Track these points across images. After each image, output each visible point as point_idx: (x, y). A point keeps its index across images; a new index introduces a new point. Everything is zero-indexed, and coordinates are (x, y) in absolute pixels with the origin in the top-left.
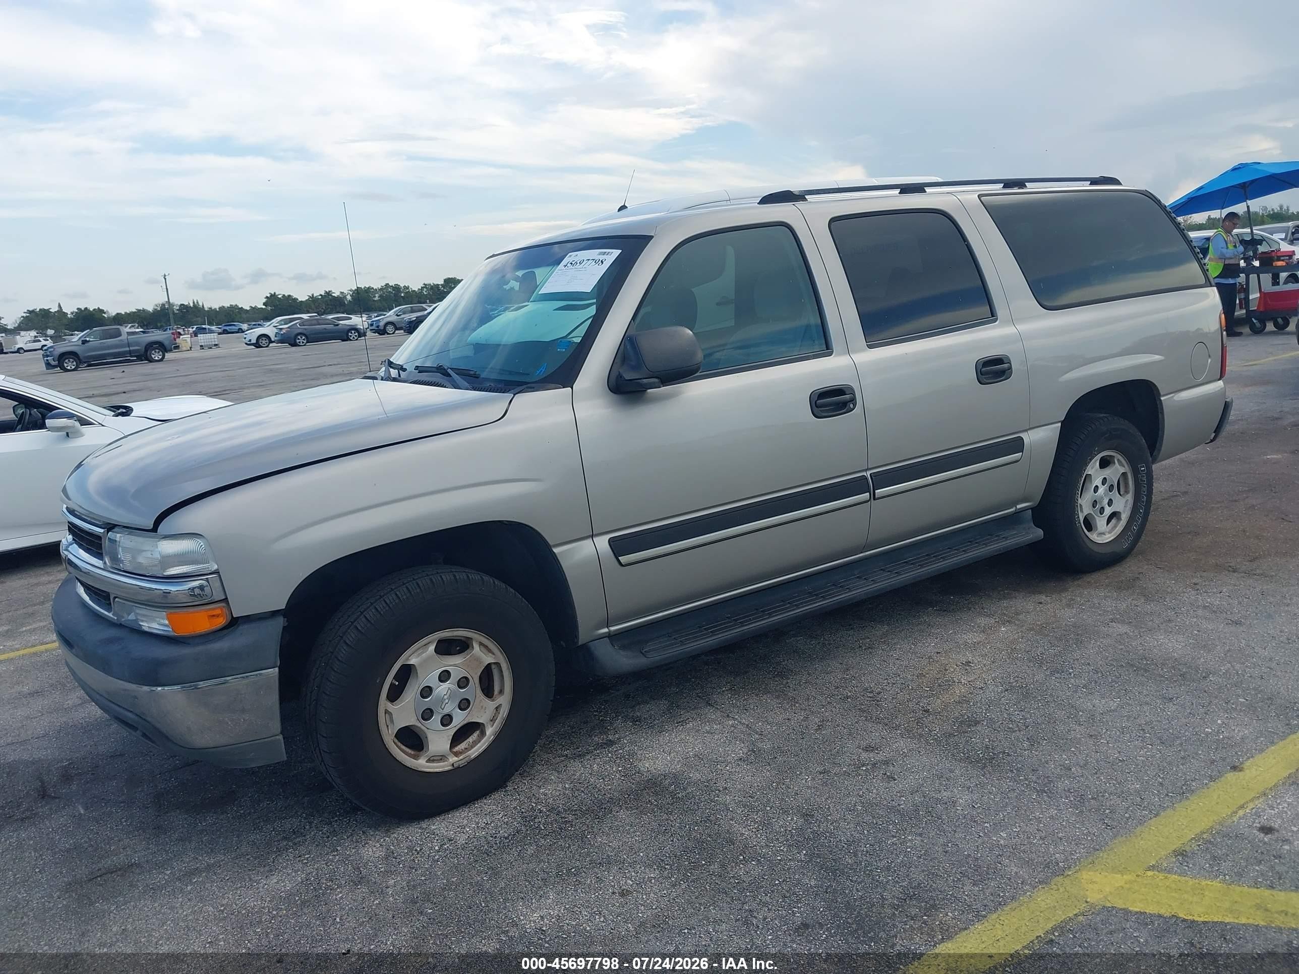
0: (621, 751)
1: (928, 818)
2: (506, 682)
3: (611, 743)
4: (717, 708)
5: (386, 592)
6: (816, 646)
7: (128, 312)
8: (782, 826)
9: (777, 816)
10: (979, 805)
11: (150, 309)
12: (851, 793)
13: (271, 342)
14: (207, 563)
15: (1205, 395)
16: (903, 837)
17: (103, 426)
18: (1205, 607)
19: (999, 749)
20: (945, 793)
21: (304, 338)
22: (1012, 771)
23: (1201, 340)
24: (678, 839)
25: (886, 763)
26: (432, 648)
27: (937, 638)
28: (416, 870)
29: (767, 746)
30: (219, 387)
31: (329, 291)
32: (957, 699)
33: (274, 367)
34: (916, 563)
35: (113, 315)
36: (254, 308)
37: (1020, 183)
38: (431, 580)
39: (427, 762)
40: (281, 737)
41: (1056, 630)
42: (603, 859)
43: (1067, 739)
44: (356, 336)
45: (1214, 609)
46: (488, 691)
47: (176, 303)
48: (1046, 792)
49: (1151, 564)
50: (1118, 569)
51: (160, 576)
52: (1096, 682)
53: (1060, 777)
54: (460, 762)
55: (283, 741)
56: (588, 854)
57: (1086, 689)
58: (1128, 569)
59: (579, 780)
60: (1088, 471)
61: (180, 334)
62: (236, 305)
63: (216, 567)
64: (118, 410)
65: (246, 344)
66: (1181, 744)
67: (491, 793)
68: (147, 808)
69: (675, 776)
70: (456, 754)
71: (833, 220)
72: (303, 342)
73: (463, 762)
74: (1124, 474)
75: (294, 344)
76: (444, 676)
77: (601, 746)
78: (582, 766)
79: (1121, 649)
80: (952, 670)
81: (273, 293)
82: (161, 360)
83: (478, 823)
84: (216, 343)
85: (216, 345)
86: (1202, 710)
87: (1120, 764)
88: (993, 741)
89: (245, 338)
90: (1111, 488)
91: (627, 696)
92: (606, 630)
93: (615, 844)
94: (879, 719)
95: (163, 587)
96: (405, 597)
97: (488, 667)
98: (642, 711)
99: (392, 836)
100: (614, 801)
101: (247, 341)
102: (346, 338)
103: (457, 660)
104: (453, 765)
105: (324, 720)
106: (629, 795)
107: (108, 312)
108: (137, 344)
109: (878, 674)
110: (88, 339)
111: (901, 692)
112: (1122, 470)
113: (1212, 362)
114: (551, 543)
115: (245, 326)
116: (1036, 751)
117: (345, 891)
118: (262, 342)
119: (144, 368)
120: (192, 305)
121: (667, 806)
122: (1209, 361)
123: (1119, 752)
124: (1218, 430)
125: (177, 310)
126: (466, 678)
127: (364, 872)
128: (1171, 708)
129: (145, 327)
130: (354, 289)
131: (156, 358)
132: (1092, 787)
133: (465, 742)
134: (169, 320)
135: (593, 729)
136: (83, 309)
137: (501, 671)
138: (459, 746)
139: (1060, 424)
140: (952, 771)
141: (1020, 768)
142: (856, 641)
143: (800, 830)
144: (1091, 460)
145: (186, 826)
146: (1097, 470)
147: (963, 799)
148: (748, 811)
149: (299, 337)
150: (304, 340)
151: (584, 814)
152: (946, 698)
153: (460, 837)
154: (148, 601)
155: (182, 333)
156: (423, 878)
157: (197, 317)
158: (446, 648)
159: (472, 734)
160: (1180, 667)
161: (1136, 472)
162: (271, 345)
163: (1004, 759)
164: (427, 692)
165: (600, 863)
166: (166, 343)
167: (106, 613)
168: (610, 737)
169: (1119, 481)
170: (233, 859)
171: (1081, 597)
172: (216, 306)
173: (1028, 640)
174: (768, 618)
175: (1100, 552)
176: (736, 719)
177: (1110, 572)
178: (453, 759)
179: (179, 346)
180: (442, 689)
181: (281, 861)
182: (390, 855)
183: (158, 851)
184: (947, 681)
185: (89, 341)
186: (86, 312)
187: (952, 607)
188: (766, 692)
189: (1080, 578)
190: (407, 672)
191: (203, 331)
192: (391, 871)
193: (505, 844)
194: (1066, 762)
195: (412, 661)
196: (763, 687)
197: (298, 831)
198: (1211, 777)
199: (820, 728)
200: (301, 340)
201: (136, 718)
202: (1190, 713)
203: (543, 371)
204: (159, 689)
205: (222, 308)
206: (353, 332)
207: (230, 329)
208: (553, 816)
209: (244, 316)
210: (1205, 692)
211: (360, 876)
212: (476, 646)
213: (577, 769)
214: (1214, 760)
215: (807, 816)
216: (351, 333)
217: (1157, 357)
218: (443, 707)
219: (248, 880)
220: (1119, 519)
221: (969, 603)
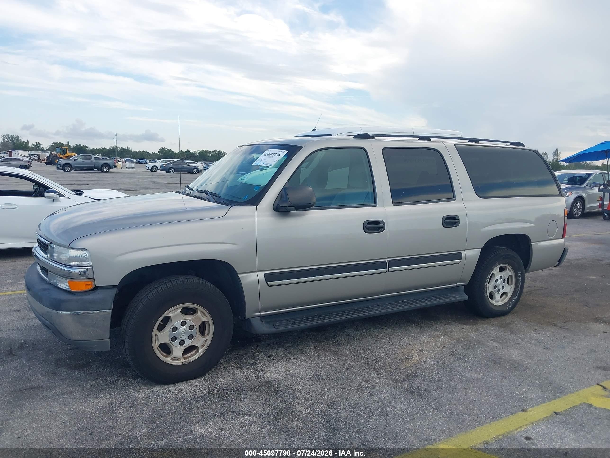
0: (258, 368)
1: (382, 413)
2: (210, 330)
3: (256, 364)
4: (306, 355)
5: (162, 284)
6: (357, 334)
7: (98, 148)
8: (318, 408)
9: (317, 403)
10: (406, 411)
11: (108, 148)
12: (352, 399)
13: (158, 169)
14: (88, 262)
15: (554, 244)
16: (368, 420)
17: (69, 198)
18: (536, 340)
19: (423, 389)
20: (393, 404)
21: (173, 169)
22: (425, 399)
23: (553, 219)
24: (272, 408)
25: (372, 388)
26: (179, 310)
27: (412, 338)
28: (157, 405)
29: (322, 374)
30: (129, 187)
31: (189, 150)
32: (412, 365)
33: (156, 181)
34: (406, 303)
35: (91, 149)
36: (154, 153)
37: (476, 141)
38: (183, 281)
39: (171, 360)
40: (109, 340)
41: (465, 341)
42: (237, 411)
43: (454, 388)
44: (197, 172)
45: (540, 341)
46: (202, 333)
47: (119, 147)
48: (437, 410)
49: (519, 318)
50: (503, 318)
51: (68, 265)
52: (475, 366)
53: (445, 404)
54: (186, 362)
55: (109, 341)
56: (232, 408)
57: (470, 368)
58: (507, 319)
59: (237, 377)
60: (493, 272)
61: (119, 161)
62: (146, 151)
63: (91, 264)
64: (78, 192)
65: (147, 169)
66: (503, 397)
67: (198, 378)
68: (52, 364)
69: (279, 382)
70: (185, 358)
71: (384, 149)
72: (172, 172)
73: (187, 362)
74: (511, 276)
75: (168, 172)
76: (184, 324)
77: (250, 365)
78: (240, 372)
79: (492, 353)
80: (414, 352)
81: (163, 148)
82: (108, 172)
83: (189, 389)
84: (134, 167)
85: (133, 168)
86: (518, 384)
87: (474, 402)
88: (421, 385)
89: (146, 166)
90: (504, 281)
91: (268, 345)
92: (259, 314)
93: (244, 406)
94: (375, 369)
95: (69, 270)
96: (170, 287)
97: (204, 323)
98: (273, 352)
99: (151, 390)
100: (249, 388)
101: (147, 168)
102: (192, 172)
103: (190, 317)
104: (182, 363)
105: (128, 335)
106: (256, 387)
107: (89, 147)
108: (98, 163)
109: (381, 350)
110: (77, 159)
111: (388, 359)
112: (510, 274)
113: (559, 230)
114: (238, 272)
115: (148, 161)
116: (439, 392)
117: (125, 410)
118: (154, 169)
119: (100, 175)
120: (126, 149)
121: (271, 393)
122: (557, 229)
123: (475, 397)
124: (560, 261)
125: (120, 150)
126: (193, 326)
127: (135, 403)
128: (504, 382)
129: (104, 156)
130: (200, 150)
131: (106, 171)
132: (458, 410)
133: (189, 354)
134: (115, 154)
135: (249, 357)
136: (78, 145)
137: (209, 325)
138: (186, 355)
139: (481, 249)
140: (399, 395)
141: (430, 398)
142: (376, 334)
143: (325, 411)
144: (495, 267)
145: (66, 374)
146: (498, 272)
147: (400, 407)
148: (305, 400)
149: (171, 169)
150: (173, 170)
151: (235, 391)
152: (407, 364)
153: (180, 394)
154: (63, 275)
155: (120, 161)
156: (159, 409)
157: (128, 154)
158: (186, 311)
159: (193, 351)
160: (515, 364)
161: (516, 275)
162: (158, 171)
163: (423, 393)
164: (175, 329)
165: (236, 413)
166: (111, 164)
167: (46, 278)
168: (256, 361)
169: (508, 278)
170: (82, 390)
171: (482, 328)
172: (137, 150)
173: (452, 344)
174: (333, 318)
175: (496, 309)
176: (313, 361)
177: (499, 319)
178: (183, 360)
179: (116, 167)
180: (182, 329)
181: (102, 394)
182: (148, 397)
183: (52, 382)
184: (410, 357)
185: (77, 160)
186: (79, 146)
187: (423, 325)
188: (330, 351)
189: (485, 320)
190: (167, 319)
191: (128, 161)
192: (147, 404)
193: (197, 400)
194: (450, 398)
195: (170, 315)
196: (329, 349)
197: (112, 382)
198: (511, 413)
199: (348, 369)
200: (172, 170)
201: (50, 324)
202: (512, 385)
203: (245, 198)
204: (60, 312)
205: (139, 152)
206: (196, 170)
207: (141, 161)
208: (221, 391)
209: (148, 156)
210: (522, 376)
211: (133, 404)
212: (199, 313)
213: (238, 373)
214: (515, 406)
215: (330, 406)
216: (195, 170)
217: (532, 225)
218: (181, 337)
219: (86, 399)
220: (507, 296)
221: (431, 325)
